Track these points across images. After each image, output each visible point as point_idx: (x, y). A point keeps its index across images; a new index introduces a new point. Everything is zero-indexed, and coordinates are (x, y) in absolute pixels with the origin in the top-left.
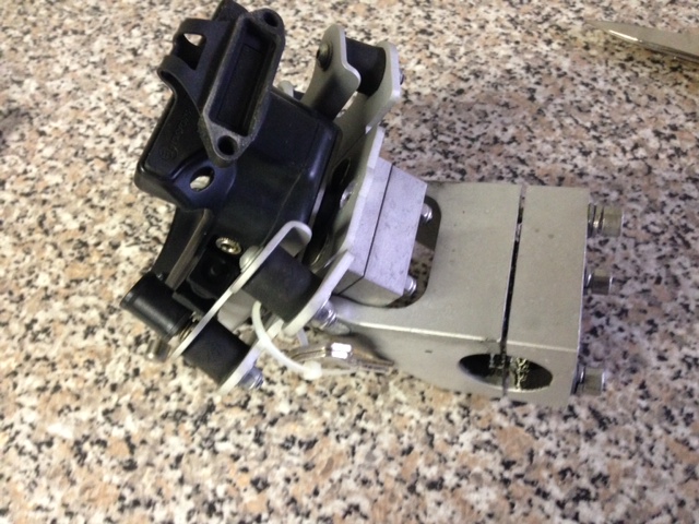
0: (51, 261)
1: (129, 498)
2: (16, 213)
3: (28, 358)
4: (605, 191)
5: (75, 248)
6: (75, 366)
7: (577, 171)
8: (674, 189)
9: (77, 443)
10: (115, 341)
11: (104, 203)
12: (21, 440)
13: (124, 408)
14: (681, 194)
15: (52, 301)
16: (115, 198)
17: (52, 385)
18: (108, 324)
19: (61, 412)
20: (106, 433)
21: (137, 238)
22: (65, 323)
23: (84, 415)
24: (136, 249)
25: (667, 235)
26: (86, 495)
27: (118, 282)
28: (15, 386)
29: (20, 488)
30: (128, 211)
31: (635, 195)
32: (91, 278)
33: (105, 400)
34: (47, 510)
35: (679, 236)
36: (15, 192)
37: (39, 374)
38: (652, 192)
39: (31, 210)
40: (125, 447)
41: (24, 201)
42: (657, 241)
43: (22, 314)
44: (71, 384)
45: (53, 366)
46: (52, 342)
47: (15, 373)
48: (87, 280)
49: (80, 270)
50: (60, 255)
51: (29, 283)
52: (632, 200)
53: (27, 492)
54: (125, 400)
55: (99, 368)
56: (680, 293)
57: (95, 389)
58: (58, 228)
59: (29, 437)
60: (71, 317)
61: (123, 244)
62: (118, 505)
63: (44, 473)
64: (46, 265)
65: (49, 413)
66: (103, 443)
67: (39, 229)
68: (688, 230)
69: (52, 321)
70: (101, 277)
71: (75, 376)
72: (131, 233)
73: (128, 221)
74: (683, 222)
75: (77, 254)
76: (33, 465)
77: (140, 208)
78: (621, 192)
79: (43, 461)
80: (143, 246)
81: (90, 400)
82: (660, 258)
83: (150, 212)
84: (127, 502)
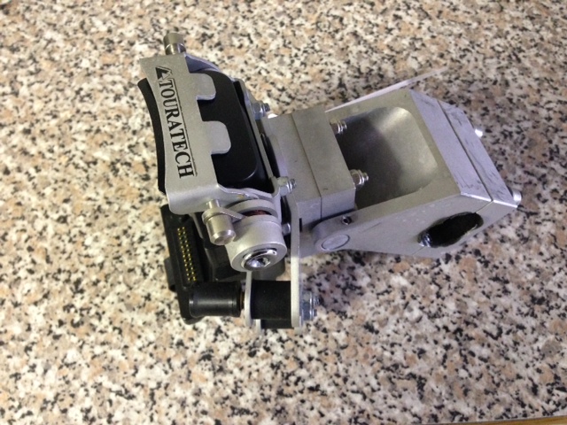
0: (90, 52)
1: (146, 195)
2: (65, 19)
3: (78, 111)
4: (469, 21)
5: (105, 44)
6: (109, 118)
7: (452, 7)
8: (516, 23)
9: (113, 163)
10: (134, 105)
11: (123, 14)
12: (76, 160)
13: (141, 145)
14: (521, 27)
15: (92, 77)
16: (131, 11)
17: (95, 129)
18: (129, 94)
19: (101, 145)
20: (131, 158)
21: (146, 39)
22: (101, 91)
23: (116, 147)
24: (146, 46)
25: (507, 54)
26: (119, 193)
27: (134, 68)
28: (71, 128)
29: (77, 187)
30: (139, 20)
31: (489, 25)
32: (117, 64)
33: (129, 140)
34: (95, 200)
35: (515, 55)
36: (63, 5)
37: (86, 122)
38: (501, 25)
39: (75, 17)
40: (142, 167)
41: (69, 12)
42: (498, 58)
43: (73, 84)
44: (107, 129)
45: (95, 118)
46: (93, 103)
47: (70, 121)
48: (114, 65)
49: (109, 58)
50: (96, 48)
51: (76, 65)
52: (487, 29)
53: (81, 190)
54: (142, 140)
55: (125, 121)
56: (508, 91)
57: (122, 133)
58: (93, 30)
59: (81, 158)
60: (105, 88)
61: (137, 43)
62: (139, 199)
63: (92, 179)
64: (87, 54)
65: (94, 145)
66: (129, 164)
67: (81, 30)
68: (520, 50)
69: (92, 90)
70: (123, 64)
71: (109, 124)
72: (142, 36)
73: (140, 27)
74: (519, 45)
75: (107, 48)
76: (85, 175)
77: (148, 19)
78: (480, 23)
79: (91, 172)
80: (151, 45)
81: (119, 139)
82: (499, 68)
83: (155, 22)
84: (144, 198)
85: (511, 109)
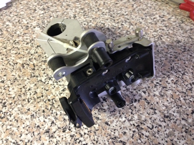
0: (20, 29)
1: (33, 75)
2: (13, 19)
3: (13, 47)
4: (145, 27)
5: (26, 27)
6: (24, 50)
7: (140, 22)
8: (161, 28)
9: (23, 64)
10: (33, 46)
11: (33, 19)
12: (10, 63)
13: (34, 59)
14: (162, 29)
15: (20, 37)
16: (36, 18)
17: (18, 53)
18: (32, 43)
19: (20, 58)
20: (29, 63)
21: (39, 26)
22: (22, 41)
23: (25, 59)
24: (39, 28)
25: (157, 37)
26: (24, 74)
27: (34, 35)
28: (10, 52)
29: (9, 71)
30: (38, 21)
31: (152, 28)
32: (29, 33)
33: (29, 57)
34: (15, 76)
35: (160, 37)
36: (13, 15)
37: (16, 50)
38: (156, 28)
39: (17, 18)
40: (33, 66)
41: (15, 17)
42: (154, 38)
43: (13, 39)
44: (23, 53)
45: (19, 49)
46: (19, 45)
47: (10, 50)
48: (28, 33)
49: (26, 31)
50: (22, 28)
51: (15, 33)
52: (151, 29)
53: (11, 72)
54: (34, 57)
55: (29, 51)
56: (157, 48)
57: (27, 55)
58: (22, 23)
59: (12, 62)
60: (24, 40)
61: (36, 27)
62: (30, 76)
63: (15, 69)
64: (19, 30)
65: (17, 58)
66: (28, 65)
67: (18, 23)
68: (162, 36)
69: (19, 41)
70: (31, 33)
71: (23, 52)
72: (38, 25)
73: (38, 23)
74: (161, 34)
75: (26, 28)
76: (12, 67)
77: (41, 20)
78: (149, 27)
79: (15, 67)
80: (41, 28)
81: (26, 57)
82: (154, 41)
83: (43, 21)
84: (32, 76)
85: (158, 54)
